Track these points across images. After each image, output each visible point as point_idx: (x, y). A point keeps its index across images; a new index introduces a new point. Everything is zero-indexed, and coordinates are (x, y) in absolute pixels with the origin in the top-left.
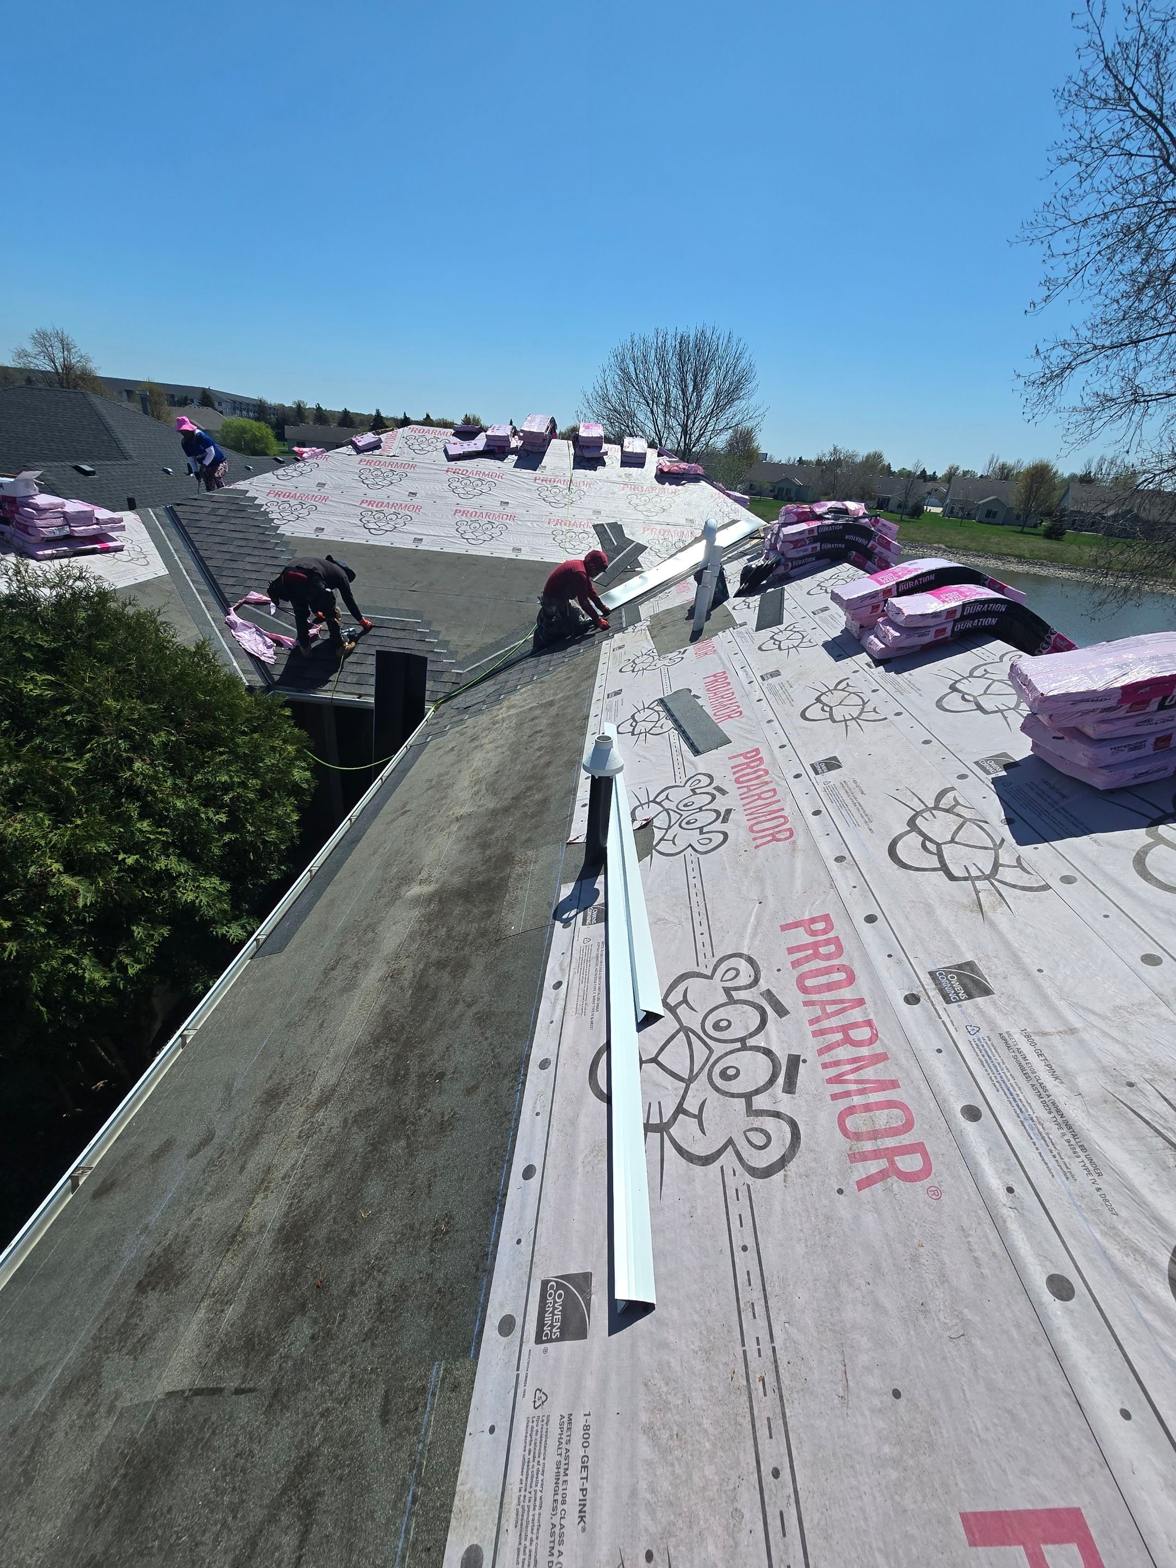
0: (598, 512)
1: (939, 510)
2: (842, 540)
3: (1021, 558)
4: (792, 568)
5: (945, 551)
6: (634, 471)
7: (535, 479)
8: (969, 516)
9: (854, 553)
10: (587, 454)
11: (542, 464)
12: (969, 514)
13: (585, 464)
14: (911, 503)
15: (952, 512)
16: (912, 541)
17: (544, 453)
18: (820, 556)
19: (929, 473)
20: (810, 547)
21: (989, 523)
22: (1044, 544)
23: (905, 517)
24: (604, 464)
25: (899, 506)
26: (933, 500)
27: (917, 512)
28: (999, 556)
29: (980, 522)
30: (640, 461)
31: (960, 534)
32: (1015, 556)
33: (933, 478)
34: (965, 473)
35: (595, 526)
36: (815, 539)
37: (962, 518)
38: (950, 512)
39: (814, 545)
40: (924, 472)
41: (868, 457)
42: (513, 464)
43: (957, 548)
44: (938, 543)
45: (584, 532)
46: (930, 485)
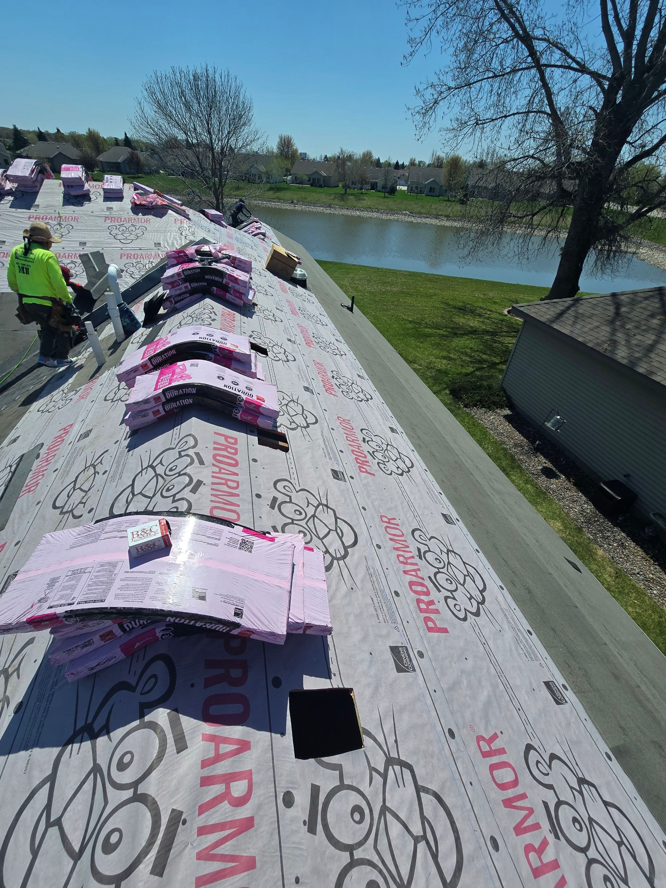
0: (83, 244)
1: (405, 188)
2: (203, 279)
3: (448, 217)
4: (176, 303)
5: (409, 215)
6: (115, 205)
7: (29, 218)
8: (421, 192)
9: (215, 288)
10: (74, 193)
11: (36, 203)
12: (421, 191)
13: (73, 201)
14: (389, 185)
15: (412, 190)
16: (392, 210)
17: (37, 193)
18: (192, 292)
19: (400, 163)
20: (183, 286)
21: (431, 196)
22: (458, 207)
23: (387, 194)
24: (89, 200)
25: (383, 188)
26: (403, 182)
27: (393, 191)
28: (437, 217)
29: (427, 195)
30: (120, 196)
31: (416, 204)
32: (446, 216)
33: (403, 166)
34: (420, 162)
35: (81, 256)
36: (185, 280)
37: (417, 193)
38: (410, 190)
39: (185, 285)
40: (397, 163)
41: (364, 154)
42: (9, 205)
43: (415, 213)
44: (405, 210)
45: (72, 262)
46: (401, 171)
